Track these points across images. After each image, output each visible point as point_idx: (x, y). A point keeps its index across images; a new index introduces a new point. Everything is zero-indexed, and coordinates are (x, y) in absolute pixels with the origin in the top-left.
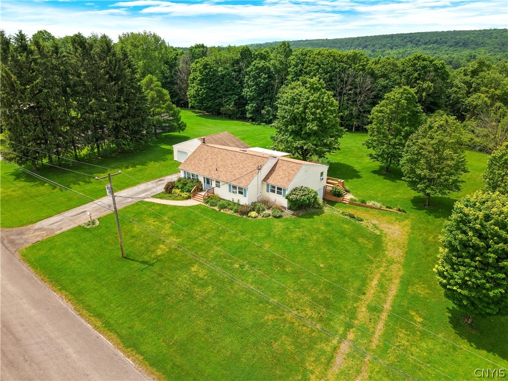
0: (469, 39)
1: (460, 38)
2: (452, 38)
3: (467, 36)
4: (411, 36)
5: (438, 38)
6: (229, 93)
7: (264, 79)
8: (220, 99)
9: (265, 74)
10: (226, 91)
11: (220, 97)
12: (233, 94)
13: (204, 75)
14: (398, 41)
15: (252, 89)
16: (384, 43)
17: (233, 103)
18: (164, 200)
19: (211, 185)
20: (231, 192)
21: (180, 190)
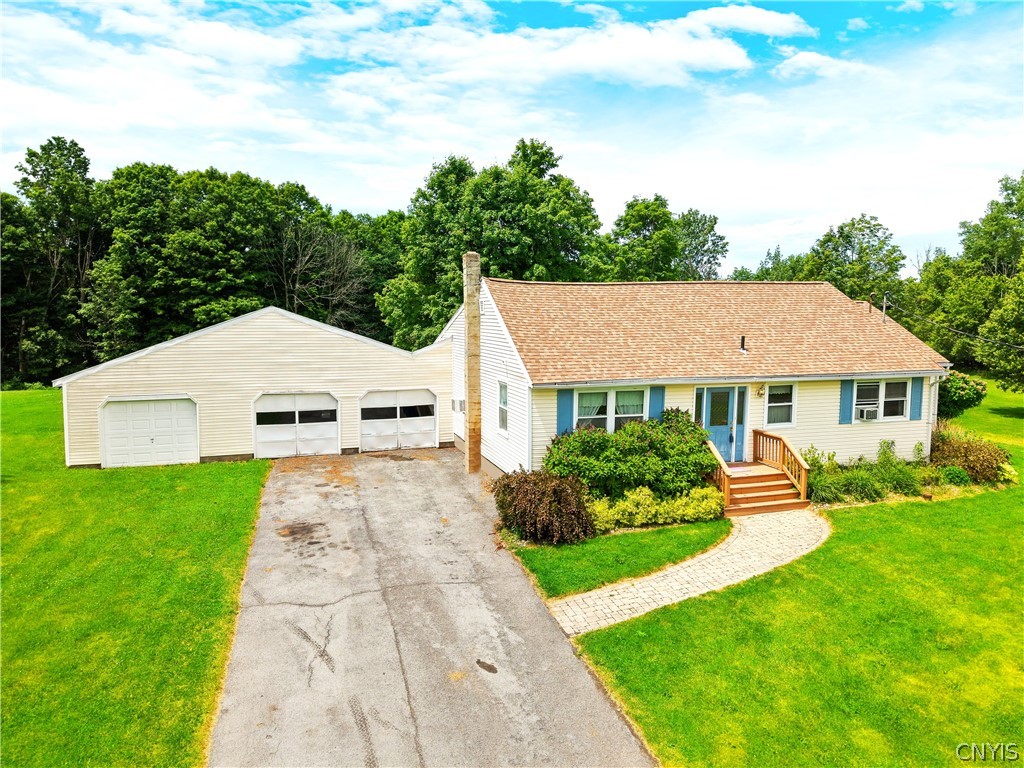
18: (670, 569)
19: (741, 421)
20: (849, 421)
21: (646, 490)
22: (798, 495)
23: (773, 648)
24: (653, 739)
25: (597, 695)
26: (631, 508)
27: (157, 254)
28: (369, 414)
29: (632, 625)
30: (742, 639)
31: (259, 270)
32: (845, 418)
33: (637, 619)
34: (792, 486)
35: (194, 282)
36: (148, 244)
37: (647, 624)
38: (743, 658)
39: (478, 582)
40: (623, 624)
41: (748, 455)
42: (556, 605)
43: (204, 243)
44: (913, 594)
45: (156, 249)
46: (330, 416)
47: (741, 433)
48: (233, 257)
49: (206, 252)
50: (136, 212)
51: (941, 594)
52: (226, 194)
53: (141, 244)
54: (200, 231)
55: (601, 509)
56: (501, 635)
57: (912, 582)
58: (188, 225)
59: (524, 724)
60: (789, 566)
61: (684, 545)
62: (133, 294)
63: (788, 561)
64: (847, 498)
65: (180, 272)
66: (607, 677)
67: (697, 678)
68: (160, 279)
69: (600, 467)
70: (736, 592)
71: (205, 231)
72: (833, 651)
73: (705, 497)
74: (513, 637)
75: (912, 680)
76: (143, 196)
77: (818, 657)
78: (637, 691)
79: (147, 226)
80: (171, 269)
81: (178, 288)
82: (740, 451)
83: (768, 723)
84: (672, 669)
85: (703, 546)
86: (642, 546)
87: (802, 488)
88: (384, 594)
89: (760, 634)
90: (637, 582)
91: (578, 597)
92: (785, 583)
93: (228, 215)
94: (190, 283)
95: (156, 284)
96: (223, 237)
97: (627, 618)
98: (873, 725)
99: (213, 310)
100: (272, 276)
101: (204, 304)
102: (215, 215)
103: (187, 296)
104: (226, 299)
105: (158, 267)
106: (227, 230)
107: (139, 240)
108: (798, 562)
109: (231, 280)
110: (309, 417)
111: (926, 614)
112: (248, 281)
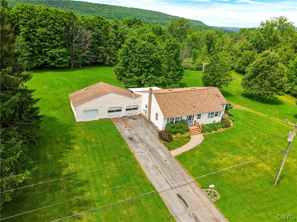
18: (183, 146)
19: (193, 119)
20: (209, 118)
21: (180, 133)
22: (200, 132)
23: (195, 158)
24: (184, 168)
25: (178, 164)
26: (178, 136)
27: (35, 35)
28: (127, 110)
29: (180, 155)
30: (192, 157)
31: (64, 40)
32: (208, 118)
33: (181, 154)
34: (199, 130)
35: (47, 44)
36: (32, 32)
37: (182, 155)
38: (192, 159)
39: (160, 148)
40: (179, 155)
41: (193, 124)
42: (171, 152)
43: (48, 32)
44: (211, 150)
45: (34, 34)
46: (120, 110)
47: (193, 121)
48: (57, 37)
49: (49, 35)
50: (27, 22)
51: (215, 149)
52: (53, 17)
53: (29, 32)
54: (46, 28)
55: (174, 136)
56: (166, 156)
57: (212, 148)
58: (42, 26)
59: (172, 167)
60: (198, 146)
61: (185, 142)
62: (29, 47)
63: (197, 145)
64: (207, 132)
65: (42, 41)
66: (179, 162)
67: (188, 161)
68: (36, 43)
69: (174, 130)
70: (191, 150)
71: (48, 29)
72: (201, 158)
73: (187, 134)
74: (167, 156)
75: (209, 161)
76: (28, 16)
77: (200, 159)
78: (182, 163)
79: (31, 26)
80: (39, 39)
81: (42, 45)
82: (192, 123)
83: (194, 166)
84: (185, 160)
85: (187, 142)
86: (180, 142)
87: (201, 131)
88: (150, 151)
89: (194, 156)
90: (179, 148)
91: (173, 151)
92: (197, 148)
93: (54, 23)
94: (45, 44)
95: (35, 44)
96: (54, 31)
97: (179, 154)
98: (204, 166)
99: (53, 53)
100: (67, 41)
101: (50, 50)
102: (50, 24)
103: (44, 48)
104: (56, 49)
105: (35, 39)
106: (54, 28)
107: (29, 31)
108: (199, 145)
109: (57, 44)
110: (116, 111)
111: (212, 152)
112: (61, 44)
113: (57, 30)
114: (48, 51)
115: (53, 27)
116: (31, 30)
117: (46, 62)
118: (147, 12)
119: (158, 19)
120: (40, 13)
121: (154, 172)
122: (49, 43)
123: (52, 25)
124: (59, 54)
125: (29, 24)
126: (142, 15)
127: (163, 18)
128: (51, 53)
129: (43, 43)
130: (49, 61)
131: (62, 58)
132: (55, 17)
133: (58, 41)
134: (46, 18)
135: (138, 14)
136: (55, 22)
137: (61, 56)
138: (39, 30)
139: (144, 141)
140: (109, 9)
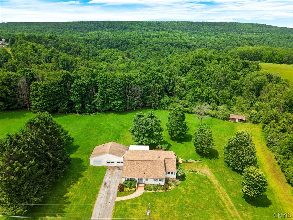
0: (126, 26)
1: (122, 25)
2: (119, 25)
3: (125, 24)
4: (98, 23)
5: (112, 25)
6: (62, 100)
7: (84, 90)
8: (57, 105)
9: (84, 88)
10: (60, 99)
11: (58, 103)
12: (64, 100)
13: (46, 93)
14: (92, 25)
15: (77, 97)
16: (85, 27)
17: (66, 105)
18: (126, 196)
19: (143, 180)
20: (155, 181)
22: (143, 189)
25: (113, 206)
26: (128, 189)
28: (117, 163)
33: (120, 201)
39: (113, 194)
45: (105, 92)
52: (116, 82)
55: (125, 189)
59: (109, 207)
61: (129, 194)
63: (133, 198)
64: (148, 190)
65: (109, 96)
67: (119, 206)
68: (106, 97)
70: (127, 200)
71: (113, 89)
76: (103, 82)
79: (104, 88)
85: (131, 194)
88: (107, 194)
90: (123, 197)
91: (118, 198)
92: (131, 200)
103: (110, 100)
104: (116, 101)
105: (105, 95)
108: (135, 198)
112: (120, 98)
113: (117, 89)
114: (111, 102)
115: (115, 88)
116: (103, 90)
117: (110, 108)
118: (247, 25)
119: (258, 32)
120: (110, 79)
121: (99, 207)
122: (112, 98)
123: (115, 87)
124: (118, 104)
125: (103, 86)
126: (241, 29)
127: (265, 31)
128: (113, 104)
129: (109, 98)
130: (112, 108)
131: (119, 107)
132: (118, 82)
133: (118, 97)
134: (112, 83)
135: (237, 28)
136: (117, 85)
137: (119, 106)
138: (107, 90)
139: (110, 187)
140: (208, 26)
